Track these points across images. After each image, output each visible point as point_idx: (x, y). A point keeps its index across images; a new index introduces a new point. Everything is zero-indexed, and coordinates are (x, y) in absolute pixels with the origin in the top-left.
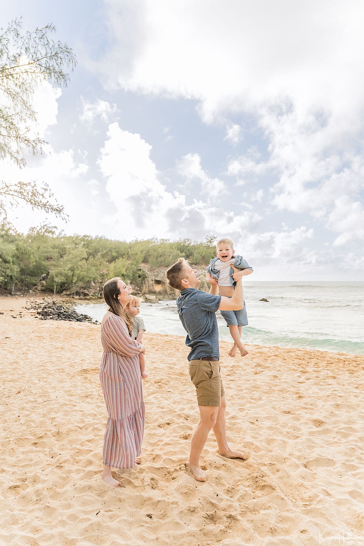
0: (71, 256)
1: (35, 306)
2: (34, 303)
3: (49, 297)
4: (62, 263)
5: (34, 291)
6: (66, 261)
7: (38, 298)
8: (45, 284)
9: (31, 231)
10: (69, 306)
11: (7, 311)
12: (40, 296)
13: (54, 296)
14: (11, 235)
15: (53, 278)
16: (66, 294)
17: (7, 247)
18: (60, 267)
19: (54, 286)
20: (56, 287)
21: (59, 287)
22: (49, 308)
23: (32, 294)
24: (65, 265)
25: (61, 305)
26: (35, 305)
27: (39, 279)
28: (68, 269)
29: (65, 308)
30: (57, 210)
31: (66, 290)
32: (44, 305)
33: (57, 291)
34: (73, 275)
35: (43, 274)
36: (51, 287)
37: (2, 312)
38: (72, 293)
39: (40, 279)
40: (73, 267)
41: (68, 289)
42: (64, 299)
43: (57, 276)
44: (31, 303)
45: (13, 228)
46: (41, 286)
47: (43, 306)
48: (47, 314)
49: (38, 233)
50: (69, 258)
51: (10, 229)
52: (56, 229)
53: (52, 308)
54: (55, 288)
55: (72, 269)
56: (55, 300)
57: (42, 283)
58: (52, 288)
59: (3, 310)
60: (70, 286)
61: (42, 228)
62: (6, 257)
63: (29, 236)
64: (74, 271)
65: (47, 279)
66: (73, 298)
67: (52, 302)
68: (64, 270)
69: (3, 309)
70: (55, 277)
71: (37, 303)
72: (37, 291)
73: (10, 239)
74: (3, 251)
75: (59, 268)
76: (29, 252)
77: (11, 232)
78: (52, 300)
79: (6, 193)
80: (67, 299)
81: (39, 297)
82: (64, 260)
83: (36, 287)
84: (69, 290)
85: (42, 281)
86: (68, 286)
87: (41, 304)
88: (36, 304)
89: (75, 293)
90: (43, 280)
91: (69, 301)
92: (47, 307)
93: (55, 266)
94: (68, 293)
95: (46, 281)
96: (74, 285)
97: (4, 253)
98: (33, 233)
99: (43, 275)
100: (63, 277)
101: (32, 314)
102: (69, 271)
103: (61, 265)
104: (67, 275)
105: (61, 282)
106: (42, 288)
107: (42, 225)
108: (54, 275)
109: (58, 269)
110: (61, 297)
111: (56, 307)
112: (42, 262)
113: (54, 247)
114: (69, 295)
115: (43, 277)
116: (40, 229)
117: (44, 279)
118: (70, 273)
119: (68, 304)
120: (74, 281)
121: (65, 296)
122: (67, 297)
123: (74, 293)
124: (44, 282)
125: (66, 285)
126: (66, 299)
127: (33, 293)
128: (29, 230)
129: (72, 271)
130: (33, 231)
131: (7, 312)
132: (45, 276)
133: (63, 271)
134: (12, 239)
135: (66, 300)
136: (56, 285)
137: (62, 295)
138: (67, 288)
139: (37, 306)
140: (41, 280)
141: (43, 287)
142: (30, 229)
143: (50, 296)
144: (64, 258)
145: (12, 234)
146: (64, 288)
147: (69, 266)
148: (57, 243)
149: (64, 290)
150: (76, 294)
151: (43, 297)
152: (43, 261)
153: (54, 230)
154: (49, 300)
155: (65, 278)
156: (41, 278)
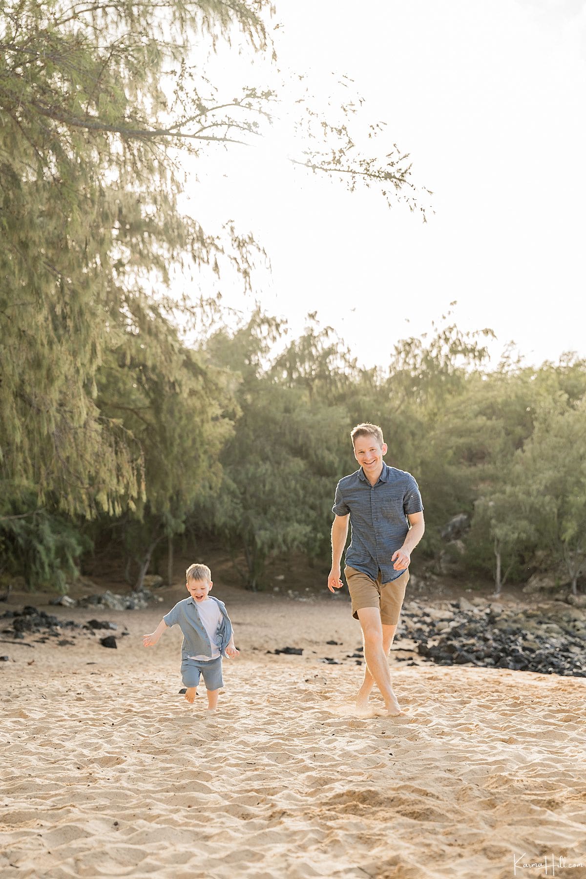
0: (551, 440)
1: (420, 630)
2: (415, 619)
3: (477, 600)
4: (518, 468)
5: (425, 578)
6: (534, 461)
7: (438, 602)
8: (463, 552)
9: (403, 355)
10: (548, 631)
11: (316, 643)
12: (445, 597)
13: (497, 596)
14: (336, 374)
15: (488, 525)
16: (542, 589)
17: (319, 417)
18: (513, 485)
19: (495, 557)
20: (503, 561)
21: (513, 561)
22: (470, 635)
23: (417, 589)
24: (530, 475)
25: (515, 626)
26: (419, 625)
27: (439, 532)
28: (542, 488)
29: (530, 637)
30: (388, 176)
31: (541, 572)
32: (453, 624)
33: (507, 574)
34: (561, 515)
35: (455, 514)
36: (484, 560)
37: (297, 647)
38: (562, 583)
39: (443, 534)
40: (563, 481)
41: (546, 570)
42: (531, 608)
43: (501, 517)
44: (405, 618)
45: (341, 349)
46: (448, 557)
47: (447, 628)
48: (455, 656)
49: (428, 360)
50: (544, 446)
51: (331, 351)
52: (490, 335)
53: (479, 638)
54: (499, 563)
55: (558, 490)
56: (497, 608)
57: (454, 547)
58: (487, 565)
59: (303, 639)
60: (555, 555)
61: (442, 342)
62: (319, 452)
63: (399, 377)
64: (564, 496)
65: (467, 532)
66: (567, 601)
67: (485, 617)
68: (528, 494)
69: (306, 636)
70: (493, 521)
71: (428, 620)
72: (435, 577)
73: (333, 389)
74: (310, 431)
75: (508, 489)
76: (396, 432)
77: (336, 364)
78: (488, 611)
79: (201, 134)
80: (546, 607)
81: (441, 599)
82: (528, 454)
83: (431, 563)
84: (550, 574)
85: (453, 542)
86: (548, 556)
87: (442, 620)
88: (424, 623)
89: (574, 584)
90: (456, 539)
91: (550, 615)
92: (463, 632)
93: (494, 479)
94: (548, 582)
95: (464, 541)
96: (571, 554)
97: (312, 437)
98: (411, 361)
99: (458, 519)
100: (524, 523)
101: (401, 655)
102: (547, 498)
103: (518, 477)
104: (537, 511)
105: (519, 541)
106: (453, 566)
107: (440, 332)
108: (490, 513)
109: (504, 492)
110: (524, 598)
111: (496, 631)
112: (446, 466)
113: (490, 410)
114: (552, 591)
115: (454, 527)
116: (432, 345)
117: (458, 533)
118: (550, 505)
119: (544, 626)
120: (567, 536)
121: (536, 595)
122: (543, 601)
123: (569, 585)
124: (459, 544)
125: (540, 553)
126: (541, 605)
127: (422, 584)
128: (394, 352)
129: (557, 497)
130: (407, 353)
131: (315, 648)
132: (461, 522)
133: (521, 496)
134: (341, 391)
135: (539, 609)
136: (502, 556)
137: (524, 590)
138: (543, 566)
139: (426, 629)
140: (447, 538)
141: (455, 562)
142: (396, 348)
143: (482, 595)
144: (525, 448)
145: (340, 372)
146: (534, 564)
147: (548, 475)
148: (499, 395)
149: (535, 570)
150: (578, 587)
151: (454, 599)
152: (450, 463)
153: (482, 342)
154: (476, 611)
155: (533, 527)
156: (450, 529)
